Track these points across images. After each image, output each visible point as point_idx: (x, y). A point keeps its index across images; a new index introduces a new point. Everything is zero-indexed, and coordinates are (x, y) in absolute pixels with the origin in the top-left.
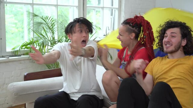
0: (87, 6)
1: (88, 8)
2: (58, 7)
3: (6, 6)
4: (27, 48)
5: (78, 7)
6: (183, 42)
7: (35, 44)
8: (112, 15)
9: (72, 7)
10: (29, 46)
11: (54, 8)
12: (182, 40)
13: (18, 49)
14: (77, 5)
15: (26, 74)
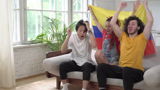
0: (73, 11)
1: (74, 13)
2: (57, 12)
3: (28, 12)
4: (39, 39)
5: (68, 12)
6: (138, 28)
7: (44, 36)
8: (87, 17)
9: (64, 12)
10: (40, 37)
11: (54, 13)
12: (138, 27)
13: (34, 39)
14: (67, 11)
15: (47, 53)
